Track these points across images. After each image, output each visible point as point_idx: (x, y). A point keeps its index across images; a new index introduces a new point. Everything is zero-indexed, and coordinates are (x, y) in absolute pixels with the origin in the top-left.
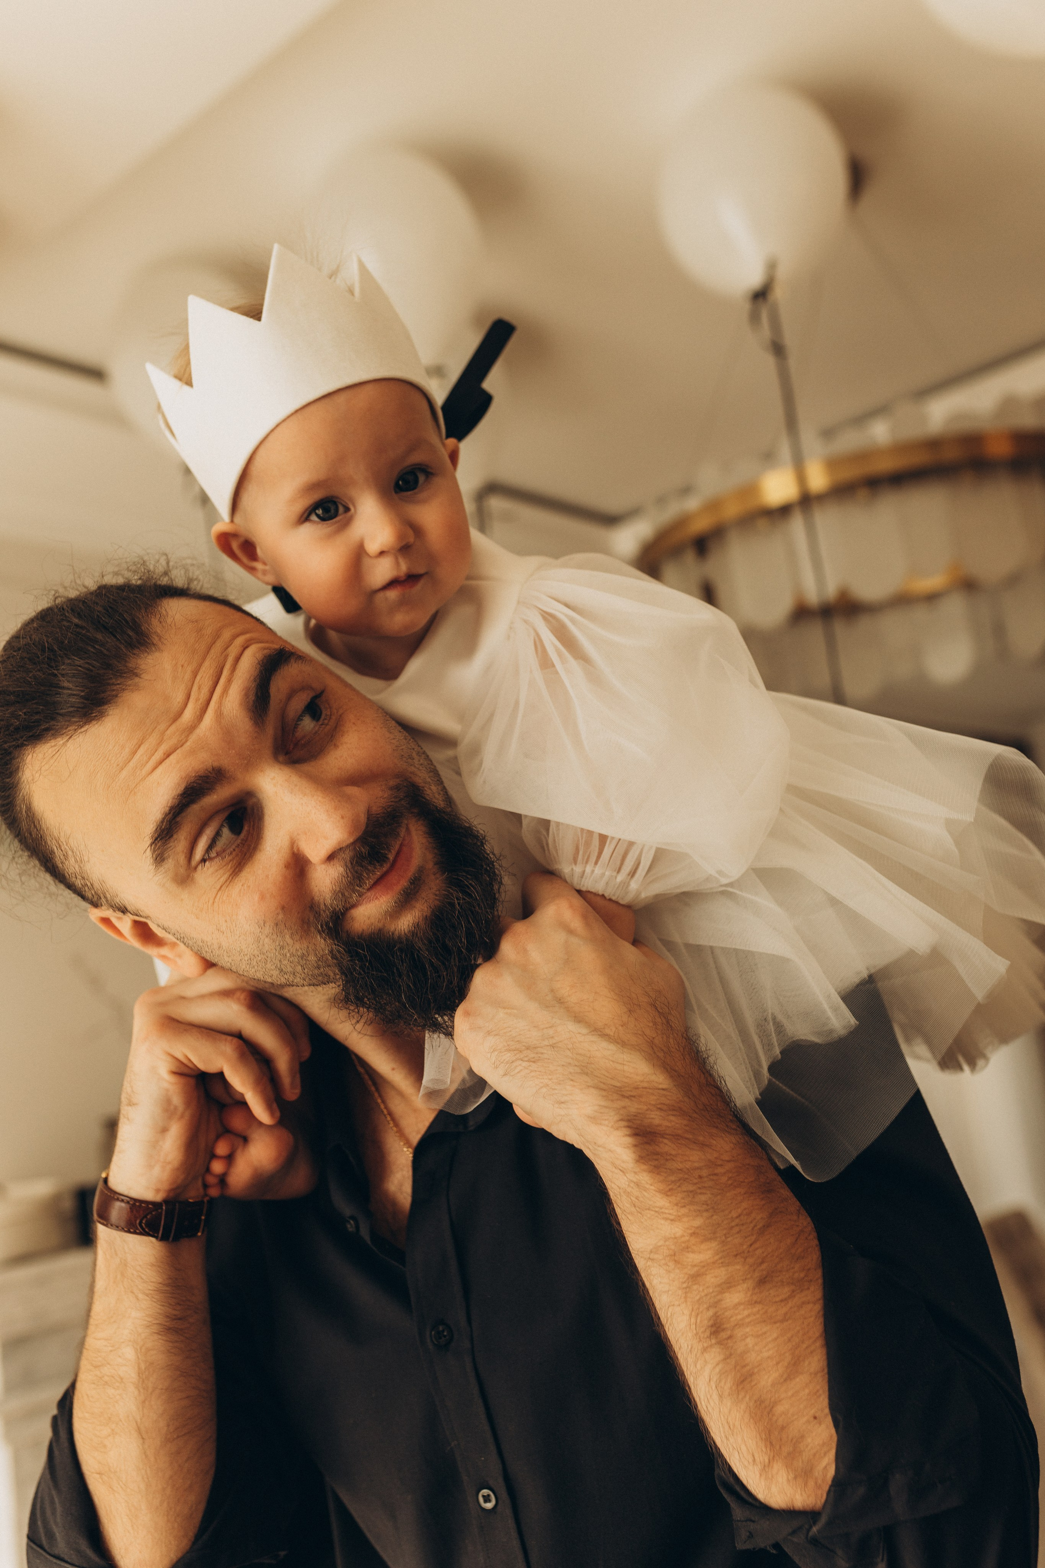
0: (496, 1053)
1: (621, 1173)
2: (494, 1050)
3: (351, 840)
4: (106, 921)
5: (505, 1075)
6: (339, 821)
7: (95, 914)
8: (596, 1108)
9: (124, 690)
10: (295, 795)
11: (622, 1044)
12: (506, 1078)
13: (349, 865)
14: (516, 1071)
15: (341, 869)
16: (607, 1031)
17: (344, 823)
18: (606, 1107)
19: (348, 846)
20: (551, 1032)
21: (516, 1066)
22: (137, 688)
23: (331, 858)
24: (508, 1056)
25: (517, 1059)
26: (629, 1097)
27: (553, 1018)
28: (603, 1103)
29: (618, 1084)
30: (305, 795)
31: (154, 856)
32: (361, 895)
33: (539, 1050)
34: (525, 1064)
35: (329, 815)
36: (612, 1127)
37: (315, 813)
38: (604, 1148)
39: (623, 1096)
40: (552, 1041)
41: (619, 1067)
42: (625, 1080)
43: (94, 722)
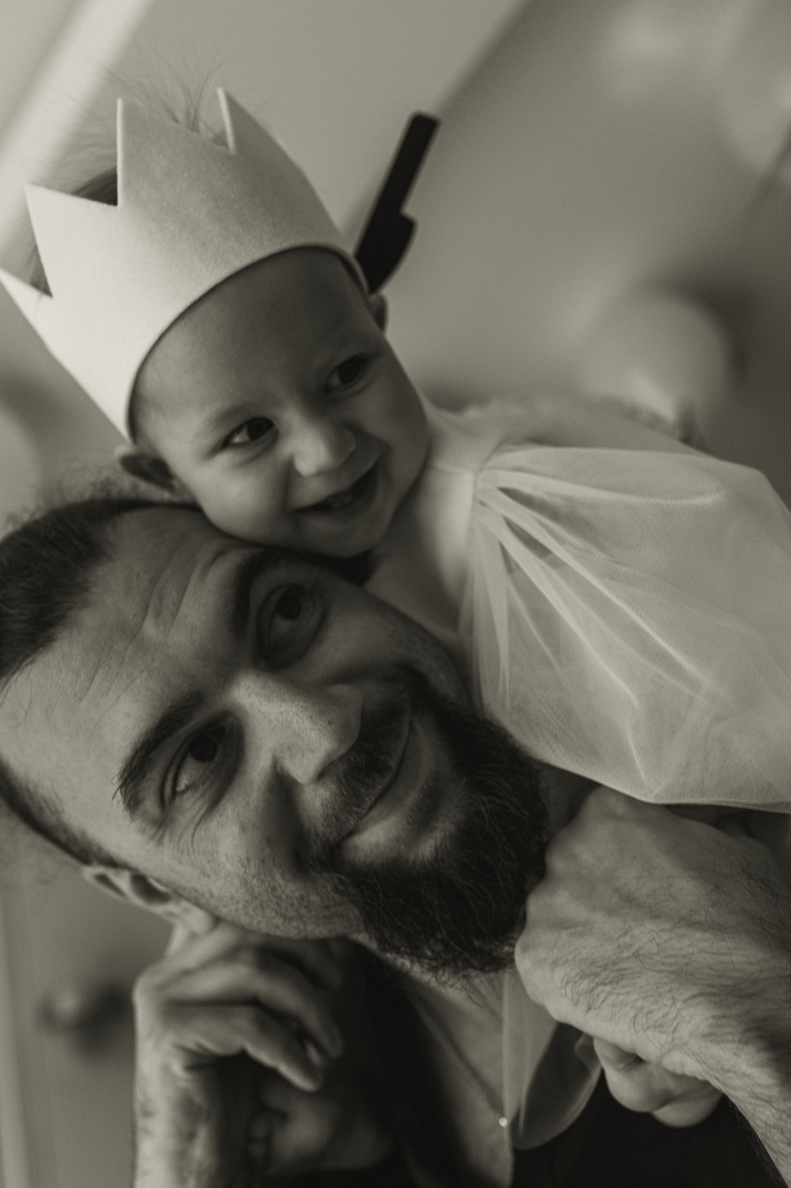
0: (570, 985)
1: (767, 1105)
2: (568, 982)
3: (343, 750)
4: (103, 879)
5: (589, 1009)
6: (326, 728)
7: (89, 872)
8: (711, 1021)
9: (72, 608)
10: (273, 702)
11: (718, 928)
12: (592, 1013)
13: (343, 780)
14: (601, 1000)
15: (334, 787)
16: (697, 918)
17: (332, 730)
18: (724, 1017)
19: (341, 758)
20: (627, 939)
21: (598, 995)
22: (86, 604)
23: (321, 776)
24: (585, 984)
25: (597, 985)
26: (750, 996)
27: (625, 922)
28: (718, 1013)
29: (730, 982)
30: (284, 701)
31: (126, 800)
32: (360, 817)
33: (620, 966)
34: (607, 988)
35: (314, 721)
36: (740, 1041)
37: (297, 721)
38: (735, 1072)
39: (742, 997)
40: (633, 950)
41: (724, 959)
42: (736, 974)
43: (41, 649)
